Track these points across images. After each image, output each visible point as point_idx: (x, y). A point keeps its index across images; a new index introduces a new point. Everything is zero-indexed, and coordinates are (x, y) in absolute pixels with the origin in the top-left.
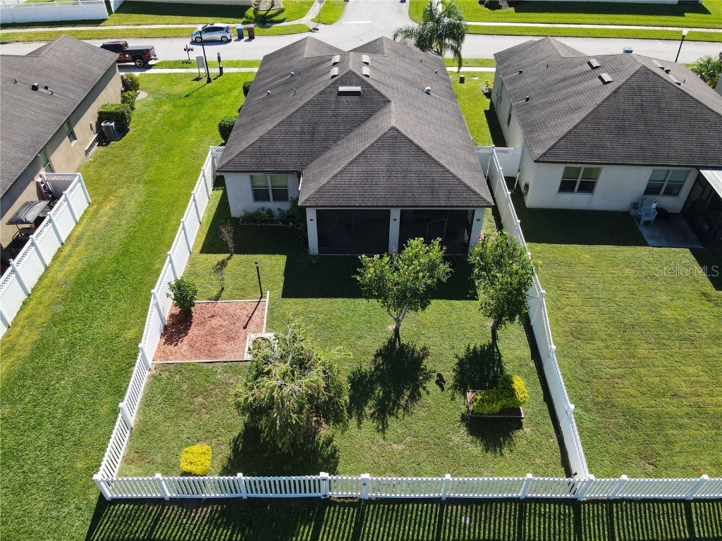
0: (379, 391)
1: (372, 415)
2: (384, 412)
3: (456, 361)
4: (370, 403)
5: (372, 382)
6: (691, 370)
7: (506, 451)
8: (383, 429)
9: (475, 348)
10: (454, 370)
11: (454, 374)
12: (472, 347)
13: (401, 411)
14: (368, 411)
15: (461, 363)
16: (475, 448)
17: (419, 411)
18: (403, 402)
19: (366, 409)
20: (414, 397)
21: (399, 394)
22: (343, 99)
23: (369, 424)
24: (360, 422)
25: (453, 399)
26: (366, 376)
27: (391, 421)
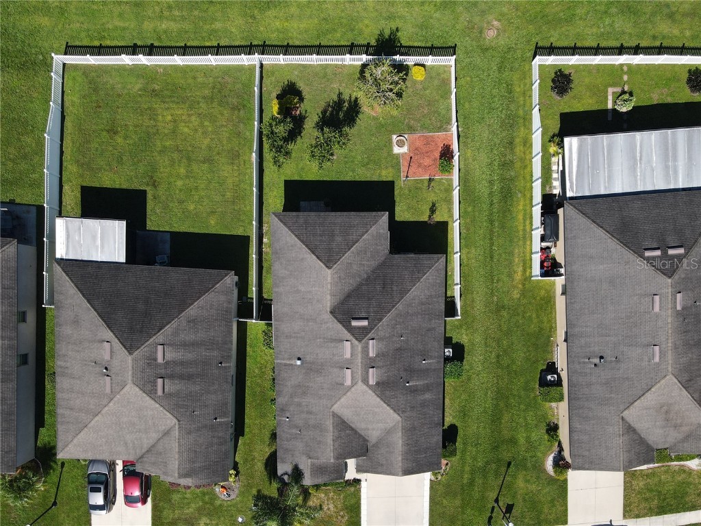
0: (341, 115)
1: (344, 102)
2: (339, 103)
3: (302, 134)
4: (345, 108)
5: (345, 121)
6: (186, 130)
7: (286, 83)
8: (340, 94)
9: (292, 143)
10: (304, 128)
11: (304, 126)
12: (293, 143)
13: (331, 104)
14: (346, 104)
15: (300, 133)
16: (301, 85)
17: (323, 104)
18: (330, 109)
19: (347, 105)
20: (324, 112)
21: (332, 114)
22: (364, 315)
23: (346, 97)
24: (350, 97)
25: (306, 111)
26: (348, 124)
27: (336, 98)
